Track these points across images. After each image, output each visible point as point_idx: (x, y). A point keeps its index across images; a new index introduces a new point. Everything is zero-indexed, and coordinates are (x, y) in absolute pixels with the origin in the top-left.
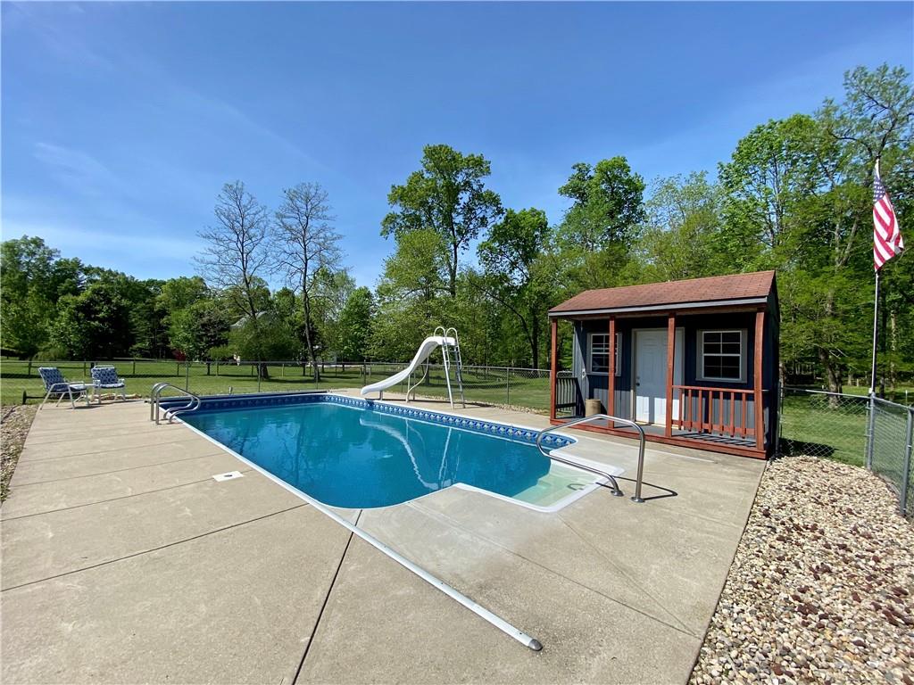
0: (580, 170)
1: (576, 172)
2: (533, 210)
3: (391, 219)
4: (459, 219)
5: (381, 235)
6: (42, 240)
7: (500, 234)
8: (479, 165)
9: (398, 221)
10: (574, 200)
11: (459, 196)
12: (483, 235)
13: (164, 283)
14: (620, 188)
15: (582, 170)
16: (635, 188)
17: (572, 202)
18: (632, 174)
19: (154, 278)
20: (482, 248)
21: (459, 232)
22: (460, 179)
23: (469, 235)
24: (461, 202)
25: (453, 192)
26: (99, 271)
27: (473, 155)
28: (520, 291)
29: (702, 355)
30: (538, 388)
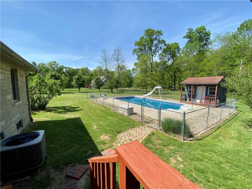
0: (190, 30)
1: (189, 31)
2: (175, 43)
3: (135, 50)
4: (153, 48)
5: (132, 54)
6: (56, 61)
7: (165, 51)
8: (160, 33)
9: (137, 50)
10: (188, 39)
11: (153, 42)
12: (160, 52)
13: (80, 69)
14: (203, 35)
15: (191, 30)
16: (208, 34)
17: (187, 40)
18: (207, 31)
19: (77, 68)
20: (159, 55)
21: (154, 52)
22: (154, 37)
23: (156, 53)
24: (154, 44)
25: (152, 41)
26: (68, 68)
27: (158, 30)
28: (171, 66)
29: (209, 91)
30: (176, 94)
